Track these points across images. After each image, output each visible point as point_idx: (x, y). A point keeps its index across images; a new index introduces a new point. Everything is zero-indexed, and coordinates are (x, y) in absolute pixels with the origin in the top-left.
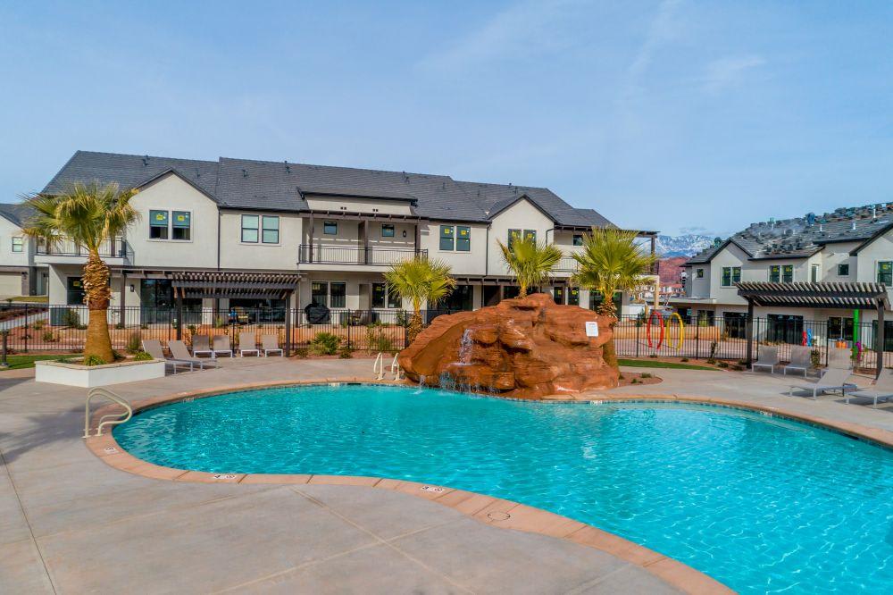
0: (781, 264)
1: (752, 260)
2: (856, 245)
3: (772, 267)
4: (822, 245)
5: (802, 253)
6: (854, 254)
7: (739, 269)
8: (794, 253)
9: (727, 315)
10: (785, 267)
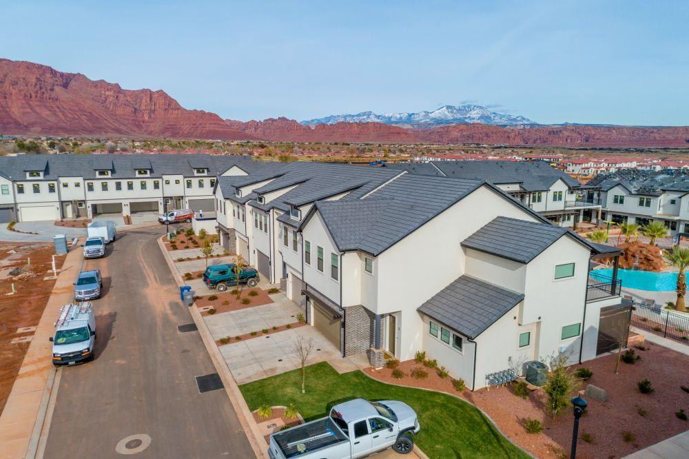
0: (645, 197)
1: (631, 193)
2: (683, 194)
3: (641, 198)
4: (664, 191)
5: (655, 194)
6: (680, 197)
7: (623, 197)
8: (652, 193)
9: (614, 216)
10: (647, 199)
